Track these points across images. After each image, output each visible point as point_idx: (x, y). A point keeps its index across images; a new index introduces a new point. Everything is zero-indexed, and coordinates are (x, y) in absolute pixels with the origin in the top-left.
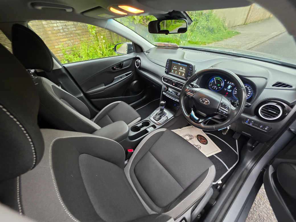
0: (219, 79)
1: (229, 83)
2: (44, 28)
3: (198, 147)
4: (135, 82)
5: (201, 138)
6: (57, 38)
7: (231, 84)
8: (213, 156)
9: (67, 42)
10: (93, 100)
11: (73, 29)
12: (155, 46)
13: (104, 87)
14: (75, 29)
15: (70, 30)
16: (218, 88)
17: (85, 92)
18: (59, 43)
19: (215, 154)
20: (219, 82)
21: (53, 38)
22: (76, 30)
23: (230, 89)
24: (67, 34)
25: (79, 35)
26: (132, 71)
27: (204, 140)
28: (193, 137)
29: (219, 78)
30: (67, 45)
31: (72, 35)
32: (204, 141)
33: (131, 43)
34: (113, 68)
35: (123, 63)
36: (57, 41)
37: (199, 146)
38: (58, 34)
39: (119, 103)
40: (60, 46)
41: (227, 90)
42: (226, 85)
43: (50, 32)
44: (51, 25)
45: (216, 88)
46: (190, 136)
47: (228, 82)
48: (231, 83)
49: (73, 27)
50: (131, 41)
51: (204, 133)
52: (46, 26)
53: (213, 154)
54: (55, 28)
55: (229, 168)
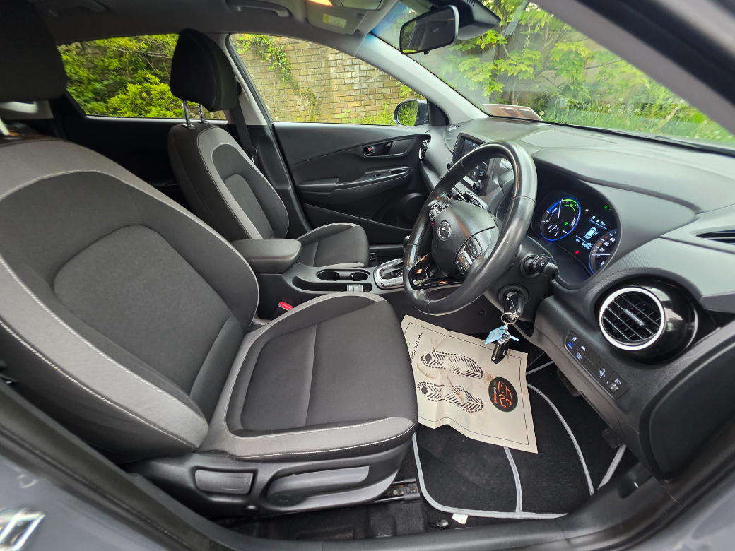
0: (571, 205)
1: (595, 220)
2: (330, 79)
3: (475, 403)
4: (414, 195)
5: (504, 390)
6: (343, 99)
7: (599, 223)
8: (502, 448)
9: (358, 109)
10: (307, 205)
11: (377, 85)
12: (488, 117)
13: (334, 184)
14: (381, 84)
15: (373, 86)
16: (561, 231)
17: (297, 183)
18: (343, 110)
19: (511, 450)
20: (568, 214)
21: (337, 99)
22: (383, 87)
23: (588, 241)
24: (364, 94)
25: (385, 98)
26: (411, 168)
27: (508, 397)
28: (480, 374)
29: (572, 202)
30: (356, 114)
31: (371, 97)
32: (504, 401)
33: (425, 102)
34: (366, 150)
35: (392, 142)
36: (342, 105)
37: (480, 404)
38: (348, 92)
39: (351, 227)
40: (343, 115)
41: (581, 242)
42: (584, 226)
43: (336, 87)
44: (342, 74)
45: (555, 231)
46: (473, 366)
47: (594, 217)
48: (598, 221)
49: (378, 80)
50: (424, 96)
51: (525, 385)
52: (333, 76)
53: (506, 444)
54: (348, 82)
55: (524, 510)
